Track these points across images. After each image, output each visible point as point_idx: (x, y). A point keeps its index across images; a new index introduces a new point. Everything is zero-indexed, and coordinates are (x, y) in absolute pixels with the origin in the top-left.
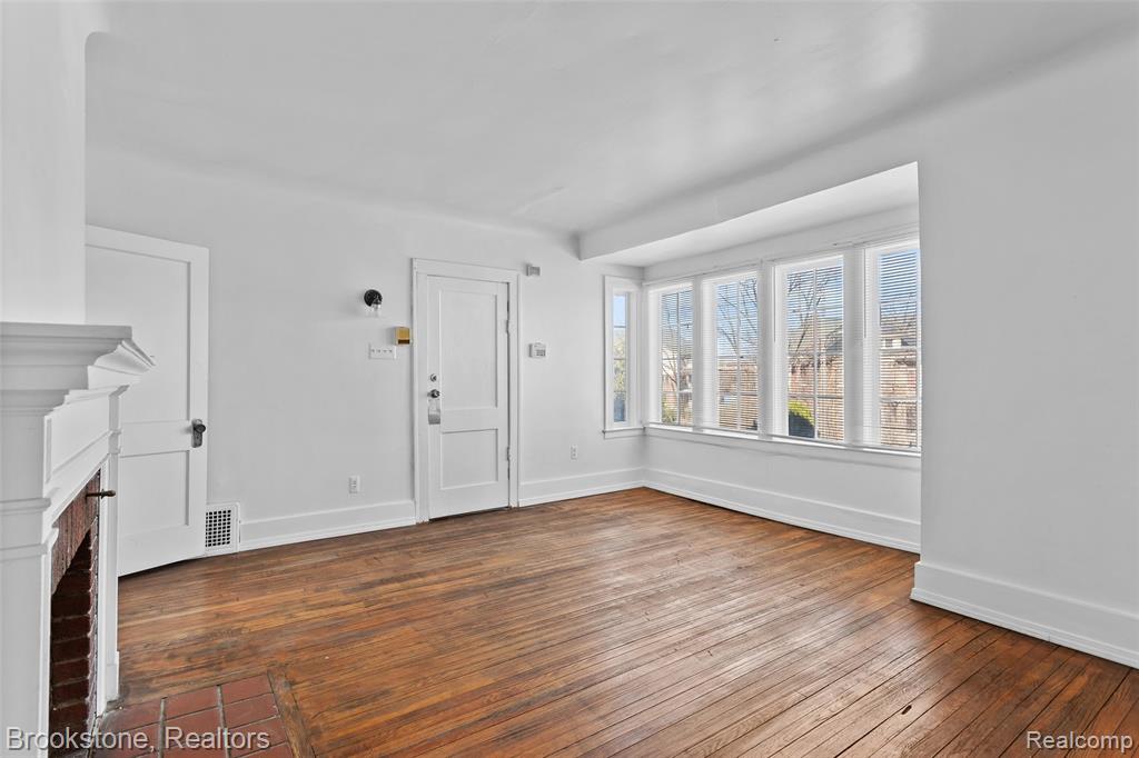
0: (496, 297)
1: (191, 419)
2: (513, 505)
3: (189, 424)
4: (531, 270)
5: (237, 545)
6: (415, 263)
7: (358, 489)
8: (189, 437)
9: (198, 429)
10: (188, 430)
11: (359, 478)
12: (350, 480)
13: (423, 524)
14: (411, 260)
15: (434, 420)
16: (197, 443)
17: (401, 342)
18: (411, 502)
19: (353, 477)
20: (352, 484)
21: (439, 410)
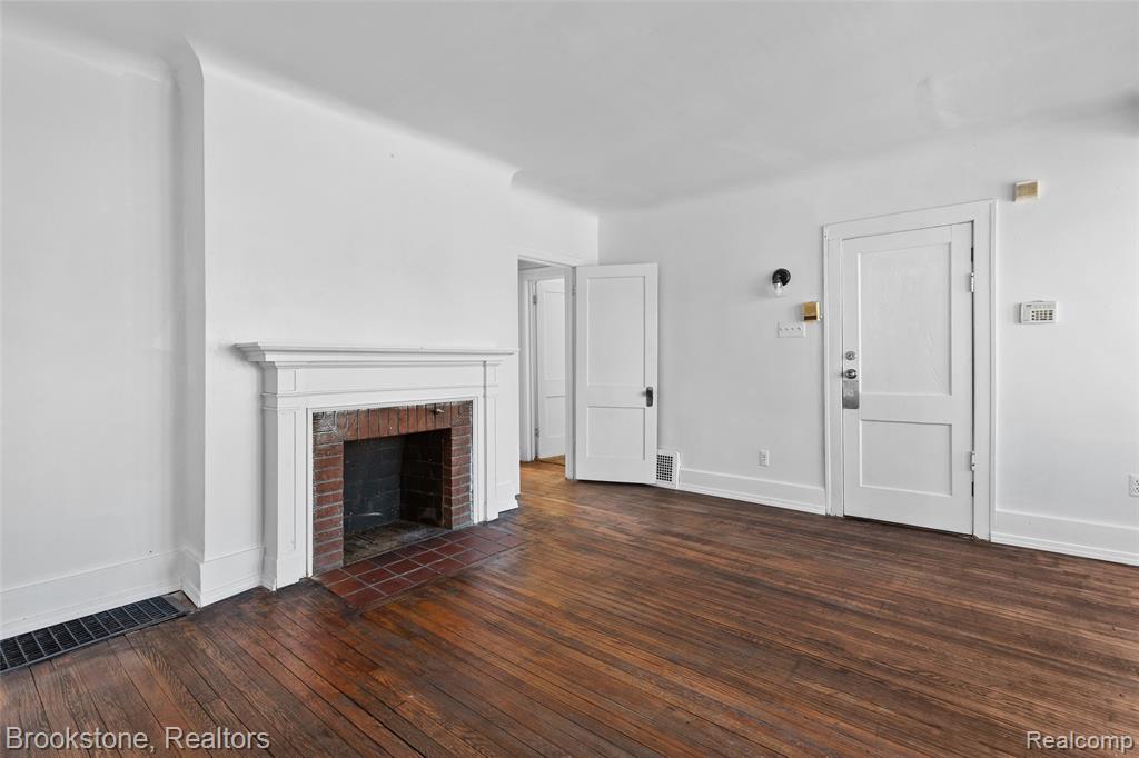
0: (950, 244)
1: (647, 386)
2: (981, 534)
3: (645, 390)
4: (1021, 190)
5: (677, 484)
6: (826, 231)
7: (768, 463)
8: (645, 399)
9: (649, 393)
10: (643, 394)
11: (768, 452)
12: (760, 453)
13: (835, 518)
14: (822, 228)
15: (851, 403)
16: (650, 403)
17: (807, 318)
18: (822, 490)
19: (763, 451)
20: (762, 457)
21: (857, 393)
